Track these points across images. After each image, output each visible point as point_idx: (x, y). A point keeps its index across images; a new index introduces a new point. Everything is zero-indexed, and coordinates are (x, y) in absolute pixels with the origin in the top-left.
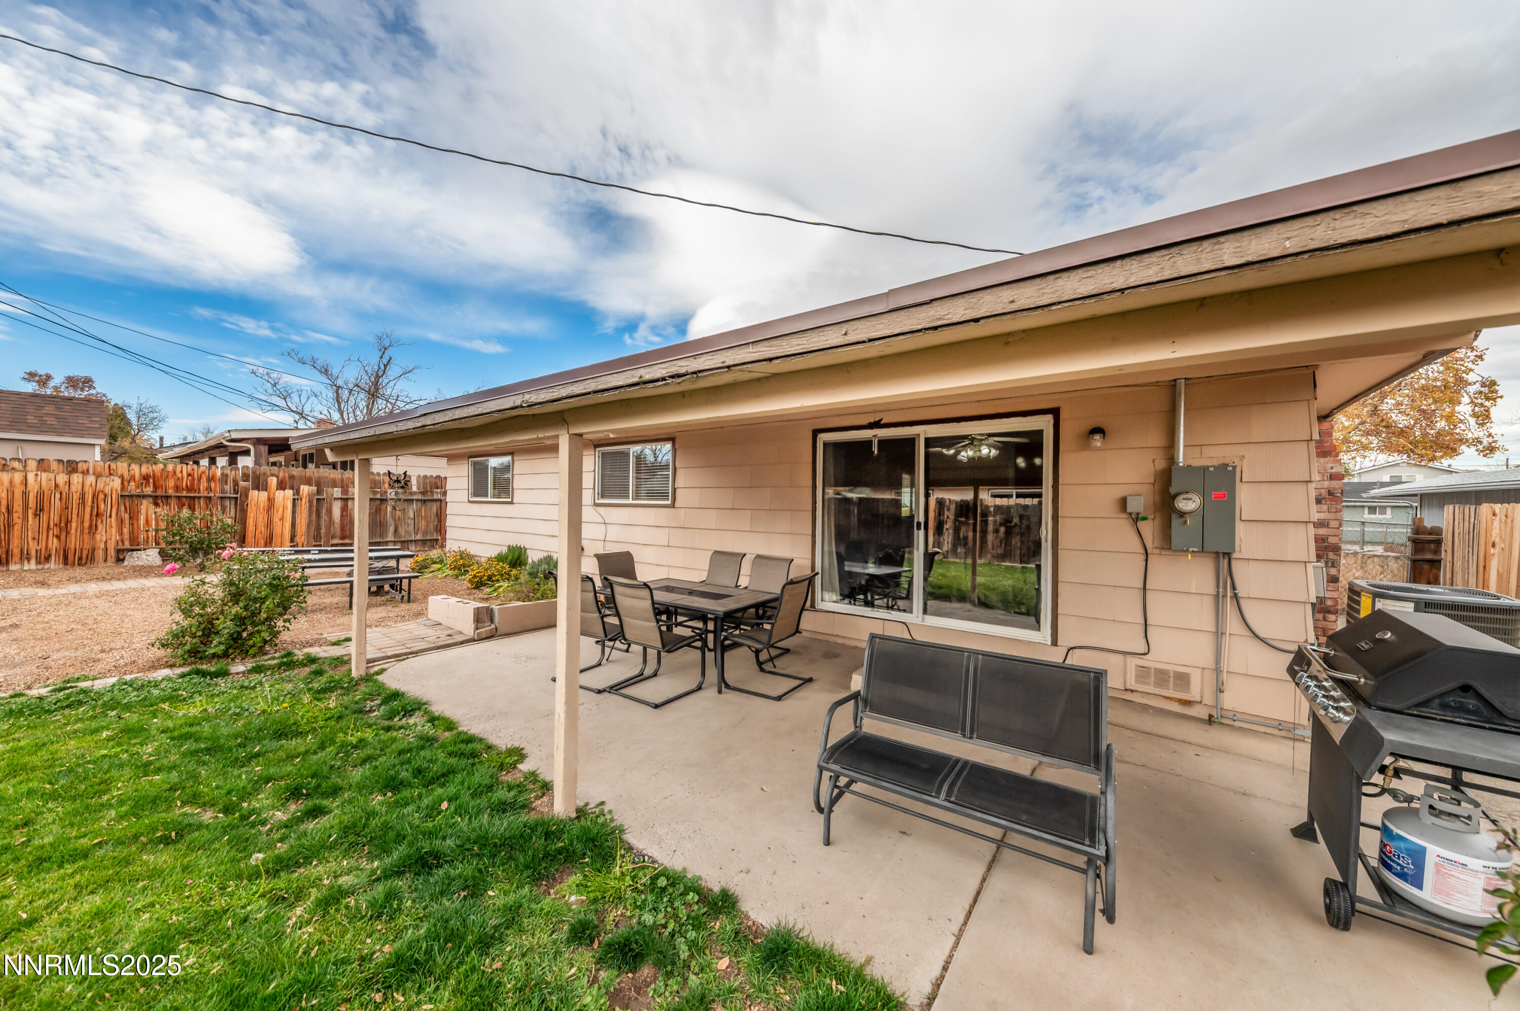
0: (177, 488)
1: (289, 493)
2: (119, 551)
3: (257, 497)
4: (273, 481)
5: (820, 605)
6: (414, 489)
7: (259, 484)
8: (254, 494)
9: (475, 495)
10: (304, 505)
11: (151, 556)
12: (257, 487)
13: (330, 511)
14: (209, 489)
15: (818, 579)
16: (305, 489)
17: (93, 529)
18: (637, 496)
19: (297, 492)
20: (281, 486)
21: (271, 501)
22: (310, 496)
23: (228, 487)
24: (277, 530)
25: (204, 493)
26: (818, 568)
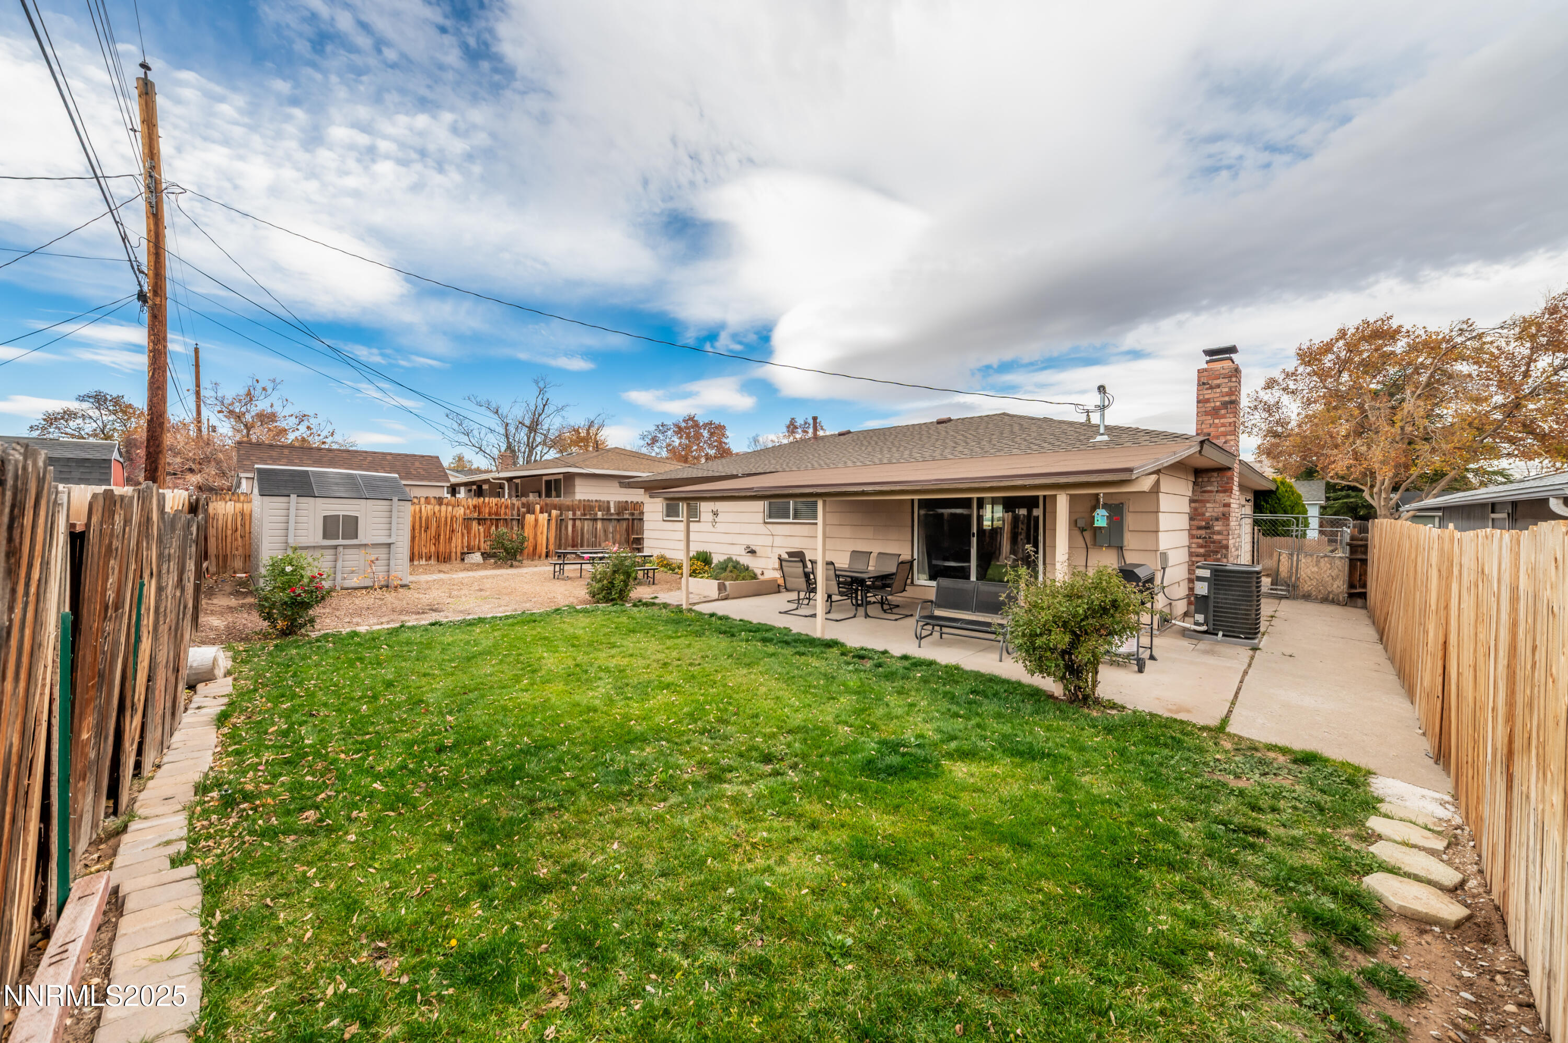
0: (490, 514)
1: (546, 515)
2: (462, 554)
3: (530, 518)
4: (538, 507)
5: (916, 582)
6: (612, 511)
7: (531, 511)
8: (528, 516)
9: (668, 516)
10: (553, 522)
11: (477, 557)
12: (528, 512)
13: (566, 528)
14: (505, 514)
15: (915, 563)
16: (554, 513)
17: (450, 539)
18: (795, 517)
19: (550, 515)
20: (541, 512)
21: (536, 520)
22: (557, 517)
23: (515, 512)
24: (539, 541)
25: (503, 517)
26: (916, 556)
